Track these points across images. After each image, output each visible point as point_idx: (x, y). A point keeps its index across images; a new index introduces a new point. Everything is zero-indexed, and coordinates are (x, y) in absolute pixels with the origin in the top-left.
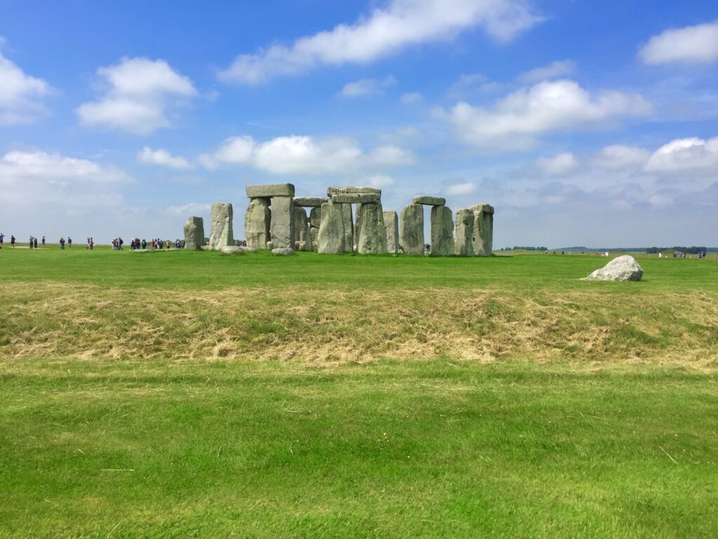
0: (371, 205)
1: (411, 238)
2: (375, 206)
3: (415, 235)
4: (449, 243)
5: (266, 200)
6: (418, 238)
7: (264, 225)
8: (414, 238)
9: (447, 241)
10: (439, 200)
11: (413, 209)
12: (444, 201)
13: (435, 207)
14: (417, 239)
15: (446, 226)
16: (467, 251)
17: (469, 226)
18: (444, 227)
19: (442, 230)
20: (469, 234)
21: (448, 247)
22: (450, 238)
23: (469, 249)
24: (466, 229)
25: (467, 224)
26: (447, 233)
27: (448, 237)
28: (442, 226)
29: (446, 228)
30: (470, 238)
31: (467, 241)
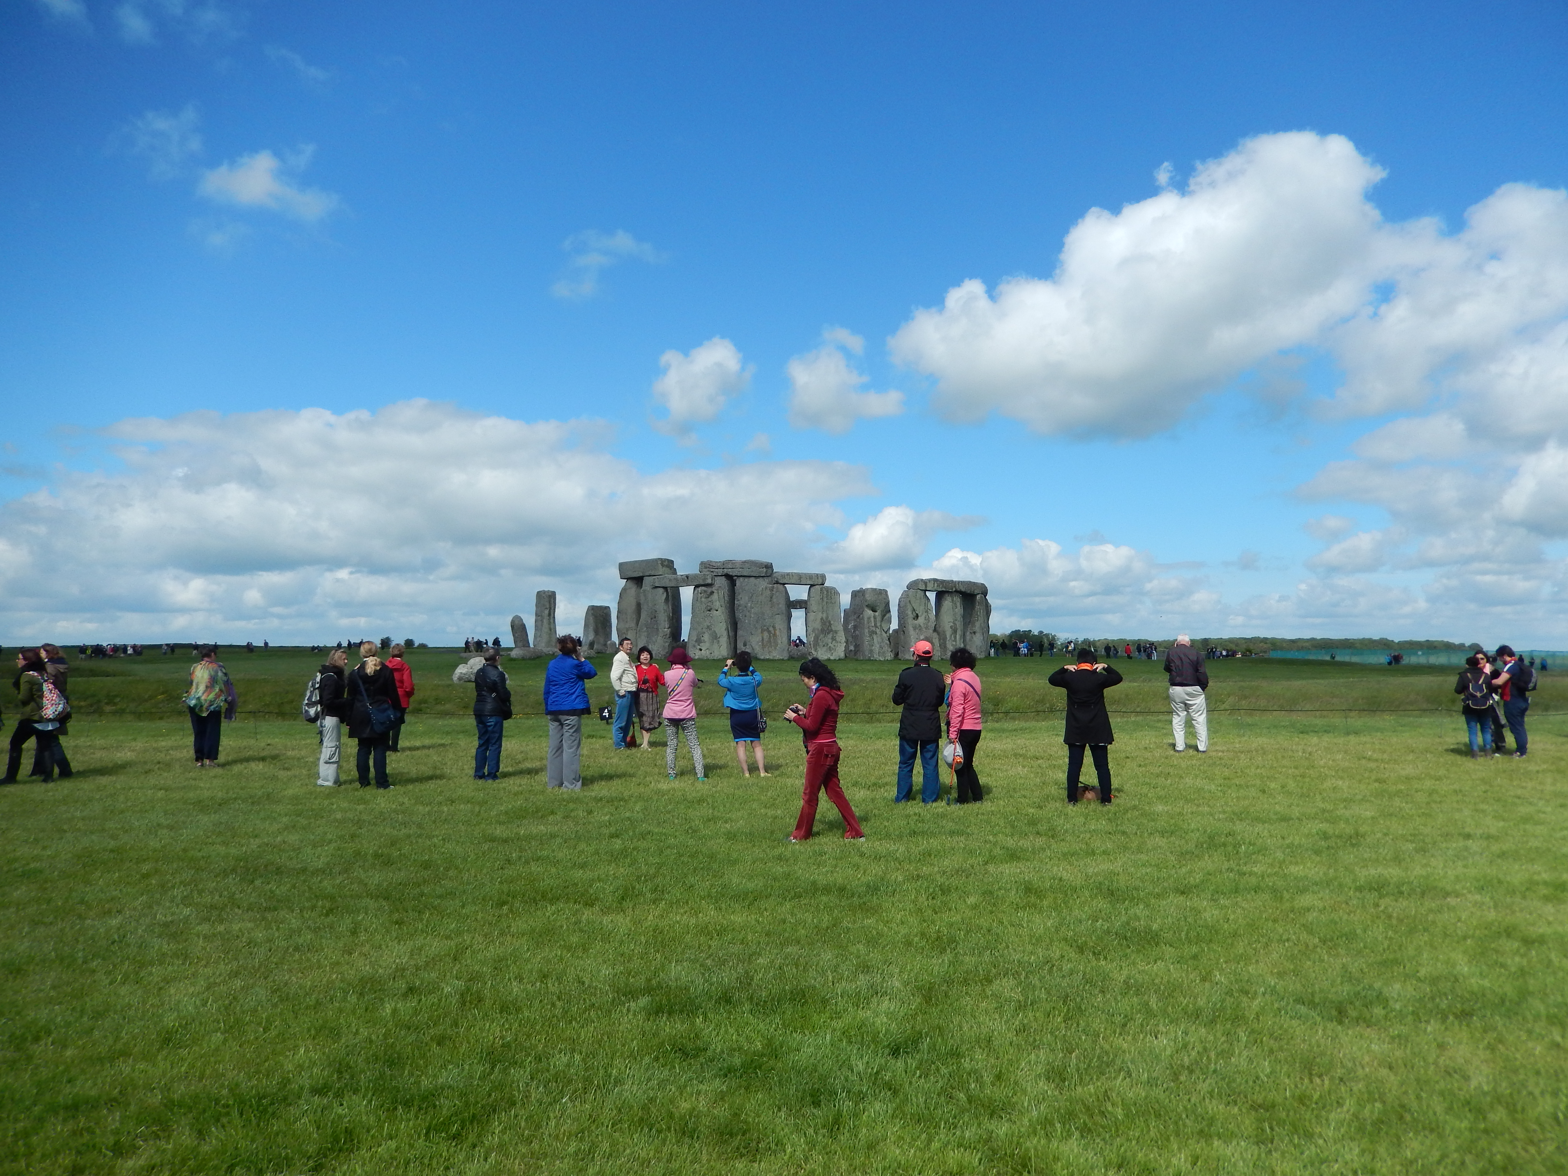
0: (703, 588)
1: (766, 634)
2: (709, 590)
3: (771, 629)
4: (833, 639)
6: (778, 633)
7: (634, 616)
8: (769, 632)
9: (830, 636)
10: (810, 576)
11: (769, 592)
12: (823, 577)
13: (812, 586)
14: (775, 635)
15: (827, 614)
16: (871, 651)
17: (877, 614)
18: (824, 616)
19: (819, 621)
20: (876, 626)
21: (832, 646)
22: (836, 632)
23: (876, 648)
24: (869, 618)
25: (874, 611)
26: (830, 625)
27: (832, 630)
28: (820, 615)
29: (827, 618)
30: (878, 631)
31: (870, 635)
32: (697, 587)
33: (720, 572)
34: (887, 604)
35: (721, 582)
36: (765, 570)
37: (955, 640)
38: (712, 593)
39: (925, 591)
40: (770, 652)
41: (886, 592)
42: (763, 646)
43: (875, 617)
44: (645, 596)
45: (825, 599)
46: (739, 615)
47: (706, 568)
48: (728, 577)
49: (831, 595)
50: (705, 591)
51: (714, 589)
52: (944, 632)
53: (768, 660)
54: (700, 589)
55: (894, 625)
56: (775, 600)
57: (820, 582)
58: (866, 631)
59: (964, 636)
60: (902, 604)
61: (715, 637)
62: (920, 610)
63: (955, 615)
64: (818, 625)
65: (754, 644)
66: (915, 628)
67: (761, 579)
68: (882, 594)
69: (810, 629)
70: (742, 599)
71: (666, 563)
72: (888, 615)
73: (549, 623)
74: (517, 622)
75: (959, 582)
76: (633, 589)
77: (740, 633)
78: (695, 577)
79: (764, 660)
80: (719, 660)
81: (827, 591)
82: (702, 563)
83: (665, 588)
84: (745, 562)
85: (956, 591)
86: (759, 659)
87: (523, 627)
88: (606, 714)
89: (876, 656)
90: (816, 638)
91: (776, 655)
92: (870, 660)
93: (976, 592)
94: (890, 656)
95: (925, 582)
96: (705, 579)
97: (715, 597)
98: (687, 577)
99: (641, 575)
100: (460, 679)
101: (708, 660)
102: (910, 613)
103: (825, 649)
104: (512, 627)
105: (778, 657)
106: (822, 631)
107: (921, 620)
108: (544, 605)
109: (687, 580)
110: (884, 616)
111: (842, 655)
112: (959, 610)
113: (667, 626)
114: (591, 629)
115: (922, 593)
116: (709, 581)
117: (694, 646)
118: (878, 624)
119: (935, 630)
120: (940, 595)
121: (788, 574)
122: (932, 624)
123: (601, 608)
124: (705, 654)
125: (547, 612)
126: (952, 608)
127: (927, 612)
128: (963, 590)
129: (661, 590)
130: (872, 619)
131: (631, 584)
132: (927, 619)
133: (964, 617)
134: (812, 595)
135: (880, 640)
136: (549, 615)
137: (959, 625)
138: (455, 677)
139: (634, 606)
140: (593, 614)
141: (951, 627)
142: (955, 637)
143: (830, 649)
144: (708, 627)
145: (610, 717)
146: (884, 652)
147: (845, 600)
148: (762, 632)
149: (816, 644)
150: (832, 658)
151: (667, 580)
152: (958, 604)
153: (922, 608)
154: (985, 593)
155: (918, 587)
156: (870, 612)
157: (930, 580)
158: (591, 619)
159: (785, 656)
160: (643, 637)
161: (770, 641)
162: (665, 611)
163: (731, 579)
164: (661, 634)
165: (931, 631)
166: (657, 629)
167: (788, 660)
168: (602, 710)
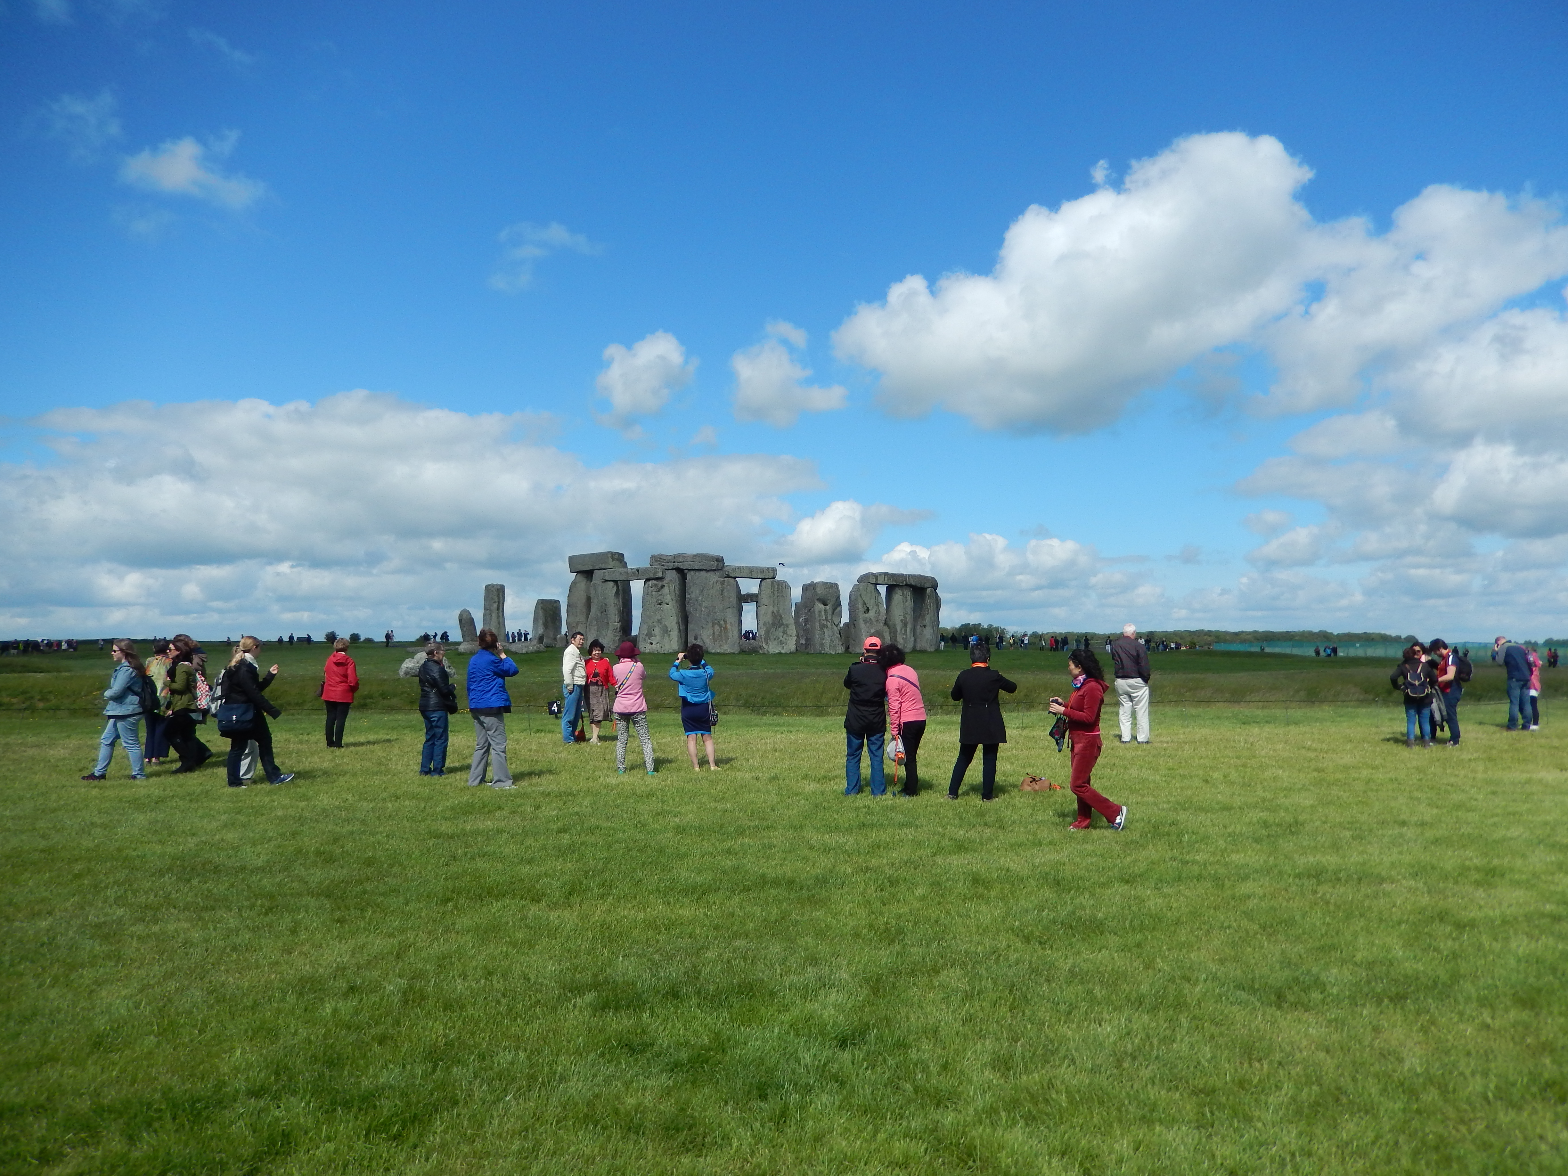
0: (654, 582)
1: (717, 628)
2: (660, 583)
3: (722, 622)
4: (784, 632)
5: (588, 574)
6: (729, 626)
7: (584, 610)
8: (720, 626)
9: (781, 629)
10: (762, 570)
11: (719, 586)
12: (774, 571)
13: (763, 579)
14: (726, 628)
15: (778, 608)
16: (822, 645)
17: (828, 607)
18: (775, 609)
19: (769, 616)
20: (827, 620)
21: (783, 639)
22: (787, 626)
23: (827, 642)
24: (820, 612)
25: (825, 604)
26: (781, 618)
27: (783, 624)
28: (771, 609)
29: (778, 612)
30: (829, 624)
31: (821, 629)
32: (647, 580)
33: (671, 565)
34: (838, 598)
35: (672, 576)
36: (716, 563)
37: (905, 634)
38: (663, 586)
39: (876, 584)
40: (721, 646)
41: (837, 585)
42: (714, 640)
43: (826, 611)
44: (595, 589)
45: (776, 593)
46: (690, 609)
47: (656, 561)
48: (679, 570)
49: (782, 588)
50: (656, 585)
51: (664, 583)
52: (895, 625)
53: (719, 654)
54: (650, 583)
55: (845, 619)
56: (726, 594)
57: (771, 575)
58: (817, 624)
59: (914, 629)
60: (853, 597)
61: (666, 631)
62: (871, 604)
63: (905, 608)
64: (769, 619)
65: (704, 638)
66: (865, 621)
67: (712, 572)
68: (833, 588)
69: (761, 623)
70: (693, 593)
71: (616, 556)
72: (838, 609)
73: (498, 617)
74: (464, 616)
75: (909, 576)
76: (583, 583)
77: (690, 626)
78: (646, 570)
79: (714, 654)
80: (670, 654)
81: (778, 585)
82: (653, 557)
83: (616, 582)
84: (695, 556)
85: (906, 585)
86: (710, 653)
87: (472, 621)
88: (555, 708)
89: (827, 650)
90: (767, 632)
91: (727, 648)
92: (820, 653)
93: (926, 586)
94: (840, 649)
95: (876, 576)
96: (656, 573)
97: (666, 590)
98: (638, 571)
99: (591, 568)
100: (406, 673)
101: (658, 654)
102: (860, 606)
103: (775, 642)
104: (460, 621)
105: (729, 651)
106: (773, 624)
107: (872, 614)
108: (492, 599)
109: (638, 574)
110: (834, 610)
111: (793, 648)
112: (910, 604)
113: (617, 619)
114: (541, 622)
115: (873, 587)
116: (660, 575)
117: (645, 640)
118: (829, 618)
119: (886, 624)
120: (890, 589)
121: (739, 568)
122: (883, 617)
123: (550, 601)
124: (655, 647)
125: (495, 605)
126: (903, 602)
127: (877, 605)
128: (913, 583)
129: (611, 584)
130: (823, 613)
131: (581, 578)
132: (878, 613)
133: (914, 611)
134: (762, 588)
135: (831, 634)
136: (498, 609)
137: (909, 618)
138: (402, 673)
139: (584, 600)
140: (542, 608)
141: (902, 621)
142: (906, 631)
143: (781, 643)
144: (659, 621)
145: (559, 711)
146: (835, 646)
147: (796, 593)
148: (713, 626)
149: (767, 639)
150: (783, 651)
151: (617, 573)
152: (909, 598)
153: (873, 601)
154: (935, 586)
155: (869, 581)
156: (822, 606)
157: (880, 574)
158: (541, 613)
159: (736, 650)
160: (593, 631)
161: (720, 636)
162: (615, 605)
163: (682, 573)
164: (611, 628)
165: (882, 625)
166: (608, 624)
167: (739, 653)
168: (551, 705)
